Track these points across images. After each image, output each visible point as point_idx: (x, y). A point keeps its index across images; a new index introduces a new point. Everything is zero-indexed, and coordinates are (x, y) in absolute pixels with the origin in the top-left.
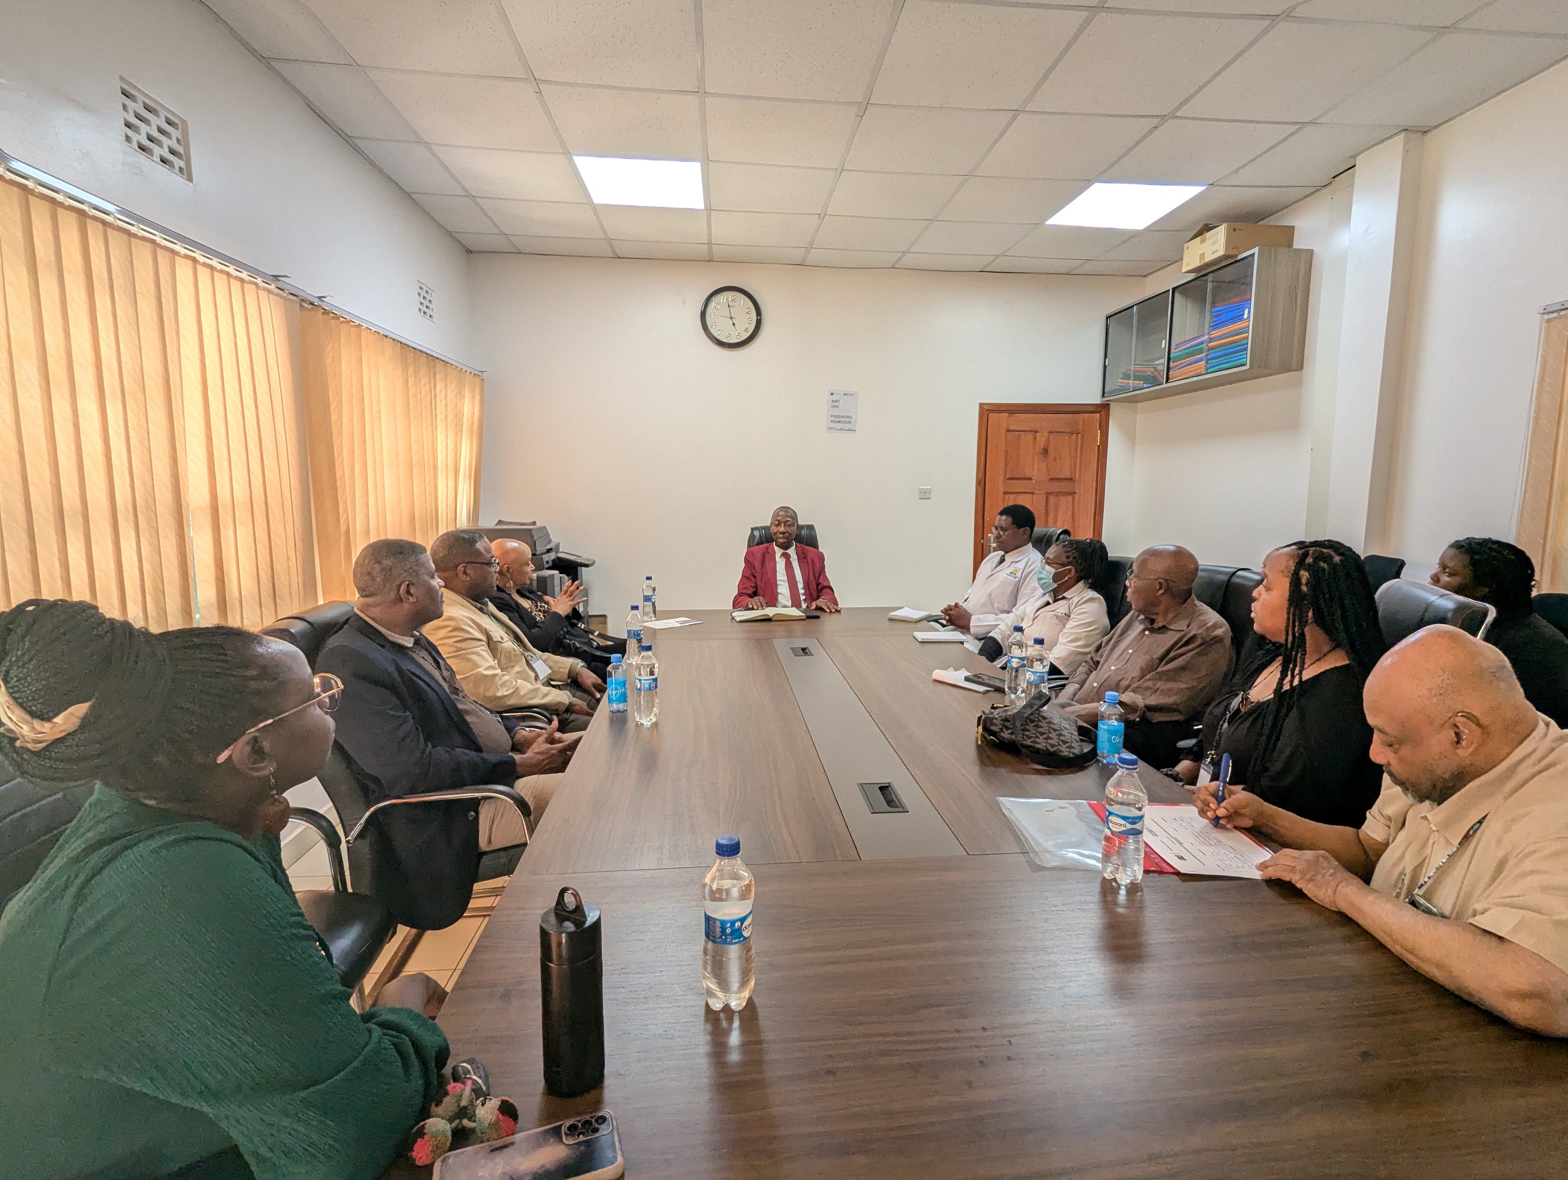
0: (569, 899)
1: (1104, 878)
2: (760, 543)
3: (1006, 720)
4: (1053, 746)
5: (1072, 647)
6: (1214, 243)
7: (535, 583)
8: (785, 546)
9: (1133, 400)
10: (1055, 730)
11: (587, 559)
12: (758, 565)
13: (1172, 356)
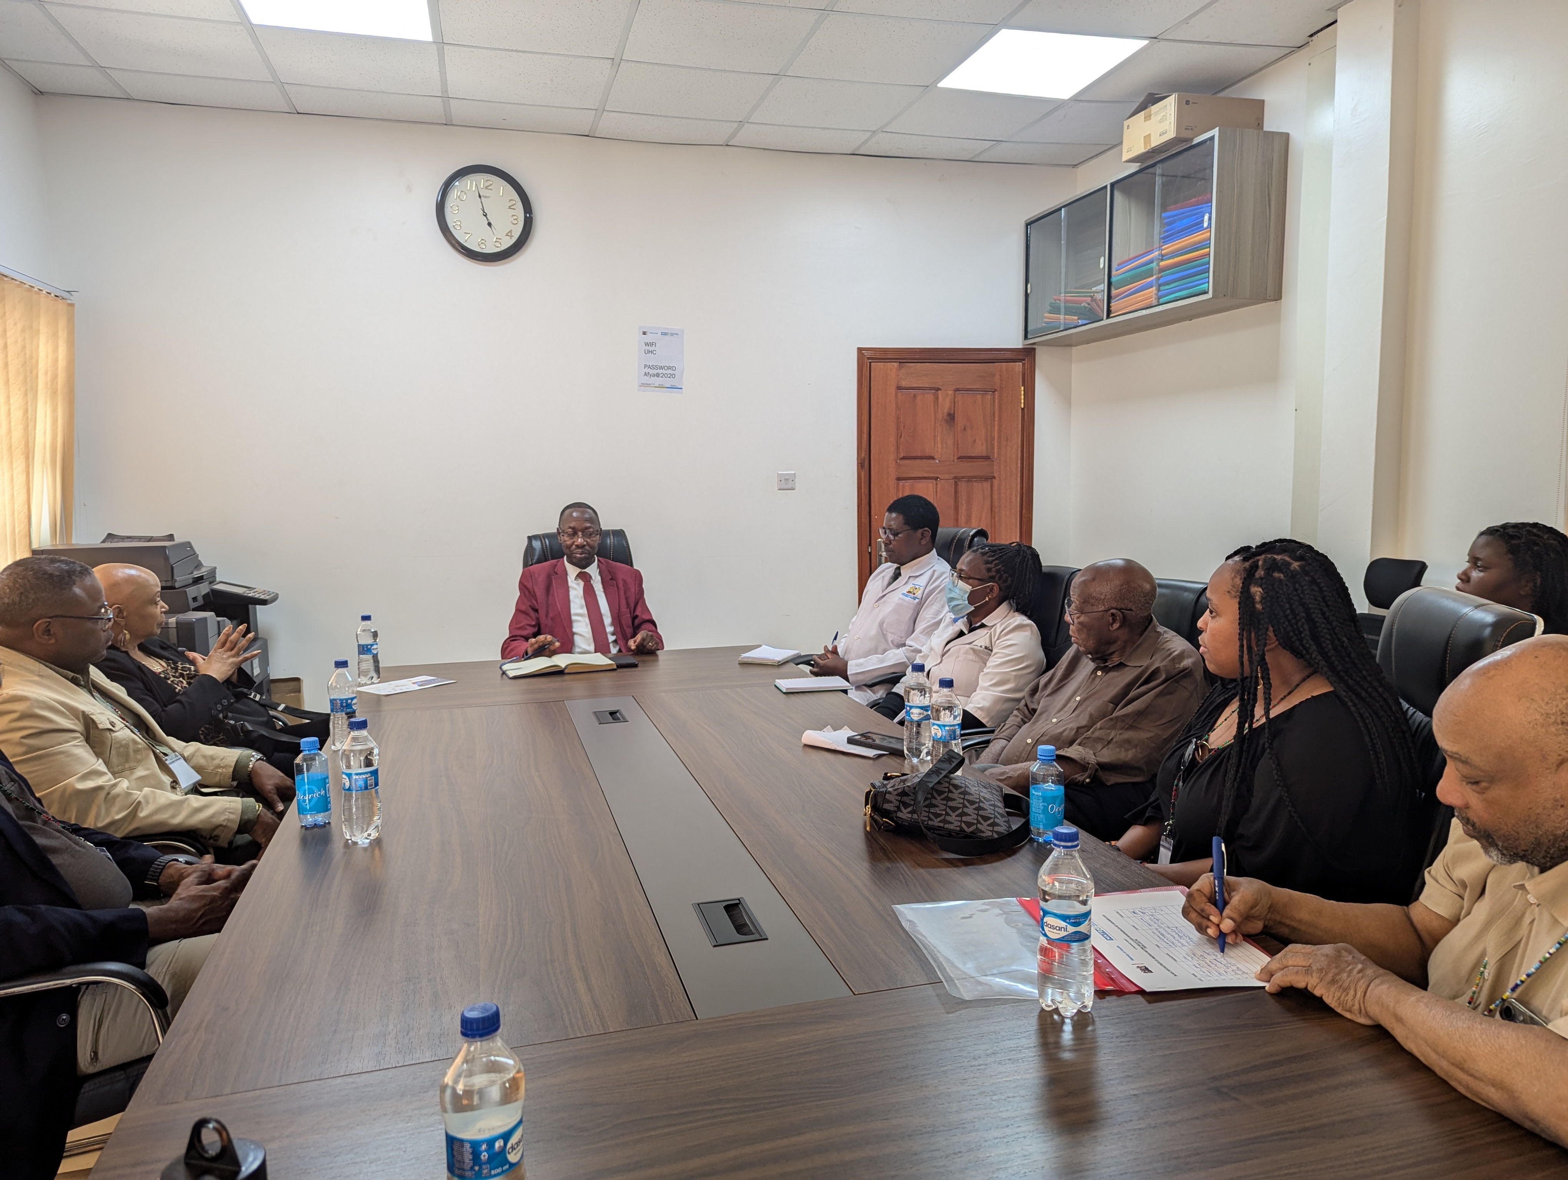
0: (210, 1139)
1: (1043, 1010)
2: (543, 558)
3: (903, 793)
4: (969, 825)
5: (997, 692)
6: (1161, 121)
7: (173, 634)
8: (583, 564)
9: (1066, 343)
10: (972, 803)
11: (264, 592)
12: (540, 592)
13: (1113, 279)
